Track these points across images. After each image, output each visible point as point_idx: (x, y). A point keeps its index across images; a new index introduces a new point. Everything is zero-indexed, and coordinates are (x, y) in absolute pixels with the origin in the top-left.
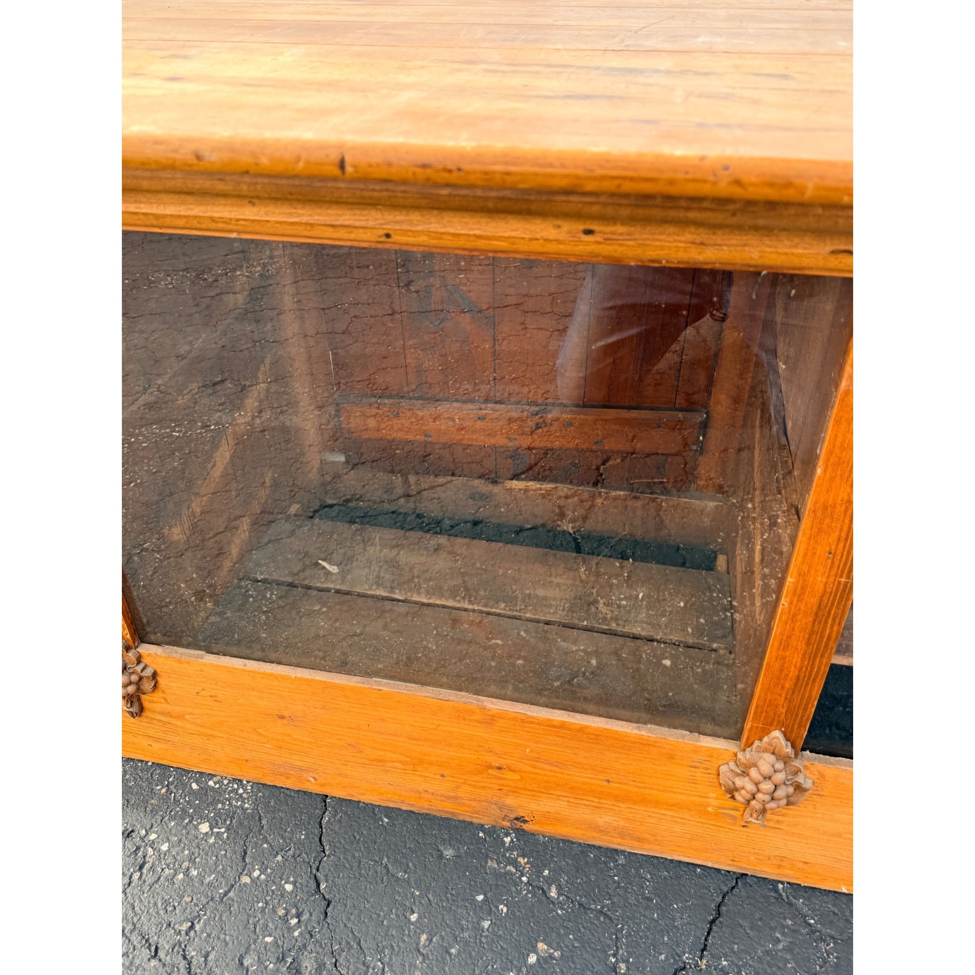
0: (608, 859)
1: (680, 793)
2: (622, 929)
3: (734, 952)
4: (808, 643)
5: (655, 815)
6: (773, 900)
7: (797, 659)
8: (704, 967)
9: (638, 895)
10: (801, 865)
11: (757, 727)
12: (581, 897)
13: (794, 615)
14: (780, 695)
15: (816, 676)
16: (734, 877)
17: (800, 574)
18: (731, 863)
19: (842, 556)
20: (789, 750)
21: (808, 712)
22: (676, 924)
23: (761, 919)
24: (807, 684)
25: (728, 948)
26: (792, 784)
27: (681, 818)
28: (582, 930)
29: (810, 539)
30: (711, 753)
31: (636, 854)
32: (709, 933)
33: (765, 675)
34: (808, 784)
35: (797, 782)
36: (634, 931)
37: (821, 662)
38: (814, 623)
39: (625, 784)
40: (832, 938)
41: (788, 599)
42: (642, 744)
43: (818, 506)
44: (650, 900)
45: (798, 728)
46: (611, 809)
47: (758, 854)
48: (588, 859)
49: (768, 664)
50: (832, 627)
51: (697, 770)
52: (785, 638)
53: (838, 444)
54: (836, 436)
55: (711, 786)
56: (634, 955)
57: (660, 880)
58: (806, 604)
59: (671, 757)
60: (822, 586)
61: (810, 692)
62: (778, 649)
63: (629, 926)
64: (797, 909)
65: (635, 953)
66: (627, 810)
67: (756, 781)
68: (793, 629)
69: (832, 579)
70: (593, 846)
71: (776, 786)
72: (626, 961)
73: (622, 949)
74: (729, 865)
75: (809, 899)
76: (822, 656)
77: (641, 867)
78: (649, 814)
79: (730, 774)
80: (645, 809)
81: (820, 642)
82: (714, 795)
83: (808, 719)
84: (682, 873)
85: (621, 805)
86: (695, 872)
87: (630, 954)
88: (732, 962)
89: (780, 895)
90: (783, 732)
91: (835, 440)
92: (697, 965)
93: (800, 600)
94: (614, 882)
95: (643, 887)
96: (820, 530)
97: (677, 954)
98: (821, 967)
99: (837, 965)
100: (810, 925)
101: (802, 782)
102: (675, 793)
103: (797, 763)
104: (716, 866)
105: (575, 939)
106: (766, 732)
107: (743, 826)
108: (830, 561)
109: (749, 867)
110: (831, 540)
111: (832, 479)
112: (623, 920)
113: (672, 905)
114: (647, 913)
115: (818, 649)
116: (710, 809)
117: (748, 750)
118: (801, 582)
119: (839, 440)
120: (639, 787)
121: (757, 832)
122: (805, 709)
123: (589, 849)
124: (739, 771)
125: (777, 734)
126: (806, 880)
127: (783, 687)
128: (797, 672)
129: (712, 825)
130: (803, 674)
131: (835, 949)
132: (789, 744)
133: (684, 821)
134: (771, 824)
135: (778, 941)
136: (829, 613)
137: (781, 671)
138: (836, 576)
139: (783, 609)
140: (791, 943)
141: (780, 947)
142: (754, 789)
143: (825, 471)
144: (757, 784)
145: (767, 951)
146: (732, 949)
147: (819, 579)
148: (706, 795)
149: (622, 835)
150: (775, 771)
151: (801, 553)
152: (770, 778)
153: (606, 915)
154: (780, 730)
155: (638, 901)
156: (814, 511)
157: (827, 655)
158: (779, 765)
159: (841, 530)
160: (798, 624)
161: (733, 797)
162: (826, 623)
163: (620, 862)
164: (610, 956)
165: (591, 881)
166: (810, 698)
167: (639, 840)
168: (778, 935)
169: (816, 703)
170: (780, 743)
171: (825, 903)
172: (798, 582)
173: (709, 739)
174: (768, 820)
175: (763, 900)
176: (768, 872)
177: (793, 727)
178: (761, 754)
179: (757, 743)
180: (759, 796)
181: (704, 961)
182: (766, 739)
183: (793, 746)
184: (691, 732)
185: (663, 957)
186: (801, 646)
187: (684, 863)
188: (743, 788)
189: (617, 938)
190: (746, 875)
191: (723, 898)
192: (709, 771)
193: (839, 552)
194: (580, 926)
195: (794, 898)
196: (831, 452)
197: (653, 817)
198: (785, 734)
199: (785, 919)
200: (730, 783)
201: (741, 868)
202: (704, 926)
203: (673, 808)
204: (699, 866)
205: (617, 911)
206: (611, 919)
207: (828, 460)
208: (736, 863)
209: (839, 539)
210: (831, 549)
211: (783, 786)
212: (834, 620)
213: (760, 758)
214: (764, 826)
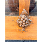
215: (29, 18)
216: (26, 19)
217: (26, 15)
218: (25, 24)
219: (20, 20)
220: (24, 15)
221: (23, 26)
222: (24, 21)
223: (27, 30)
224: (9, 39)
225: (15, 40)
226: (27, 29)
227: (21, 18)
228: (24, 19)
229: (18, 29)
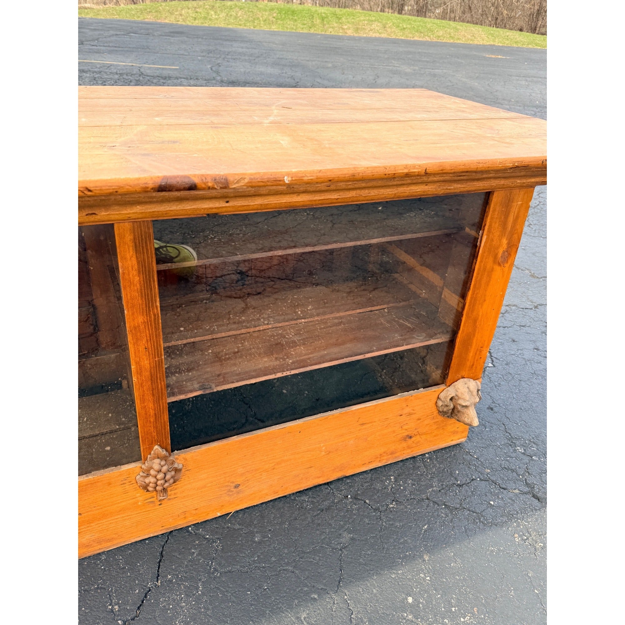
0: (95, 561)
1: (121, 502)
2: (112, 590)
3: (173, 570)
4: (153, 395)
5: (113, 521)
6: (187, 537)
7: (151, 405)
8: (160, 584)
9: (117, 569)
10: (194, 512)
11: (146, 448)
12: (84, 587)
13: (142, 384)
14: (150, 427)
15: (163, 410)
16: (166, 535)
17: (136, 363)
18: (162, 528)
19: (152, 349)
20: (164, 452)
21: (167, 430)
22: (141, 572)
23: (183, 548)
24: (161, 416)
25: (170, 569)
26: (172, 470)
27: (127, 516)
28: (89, 602)
29: (134, 344)
30: (128, 471)
31: (111, 550)
32: (159, 568)
33: (140, 419)
34: (180, 466)
35: (174, 468)
36: (118, 588)
37: (163, 403)
38: (152, 384)
39: (90, 511)
40: (218, 538)
41: (135, 377)
42: (91, 484)
43: (132, 328)
44: (124, 568)
45: (165, 440)
46: (87, 530)
47: (172, 517)
48: (84, 566)
49: (139, 413)
50: (161, 383)
51: (125, 485)
52: (141, 397)
53: (129, 298)
54: (127, 294)
55: (135, 490)
56: (121, 599)
57: (127, 556)
58: (145, 376)
59: (109, 484)
60: (148, 365)
61: (164, 419)
62: (141, 404)
63: (115, 587)
64: (199, 535)
65: (122, 597)
66: (97, 526)
67: (154, 475)
68: (144, 391)
69: (151, 360)
70: (85, 558)
71: (165, 474)
72: (118, 604)
73: (114, 599)
74: (161, 530)
75: (204, 527)
76: (162, 399)
77: (115, 555)
78: (109, 522)
79: (142, 479)
80: (106, 520)
81: (158, 392)
82: (139, 494)
83: (168, 433)
84: (138, 547)
85: (92, 524)
86: (145, 543)
87: (119, 600)
88: (173, 574)
89: (191, 533)
90: (159, 445)
91: (127, 296)
92: (156, 585)
93: (141, 376)
94: (102, 569)
95: (119, 564)
96: (137, 339)
97: (144, 586)
98: (215, 554)
99: (222, 549)
100: (207, 538)
101: (177, 466)
102: (118, 503)
103: (171, 458)
104: (156, 534)
105: (86, 609)
106: (151, 449)
107: (160, 505)
108: (147, 352)
109: (171, 526)
110: (144, 342)
111: (133, 314)
112: (111, 586)
113: (136, 564)
114: (124, 575)
115: (159, 396)
116: (140, 503)
117: (146, 462)
118: (138, 367)
119: (129, 295)
120: (98, 509)
121: (167, 505)
122: (165, 429)
123: (83, 561)
124: (145, 475)
125: (156, 447)
126: (200, 518)
127: (150, 422)
128: (154, 412)
129: (144, 512)
130: (157, 412)
131: (220, 543)
132: (164, 450)
133: (129, 517)
134: (172, 497)
135: (194, 553)
136: (157, 377)
137: (146, 414)
138: (153, 358)
139: (135, 383)
140: (200, 551)
141: (195, 555)
142: (155, 480)
143: (128, 311)
144: (155, 477)
145: (189, 561)
146: (172, 569)
147: (146, 362)
148: (135, 497)
149: (99, 543)
150: (162, 467)
151: (133, 353)
152: (160, 471)
153: (101, 588)
154: (157, 445)
155: (118, 572)
156: (131, 331)
157: (164, 398)
158: (163, 463)
159: (146, 336)
160: (145, 388)
161: (148, 491)
162: (157, 382)
163: (103, 558)
164: (108, 606)
165: (88, 576)
166: (164, 422)
167: (109, 540)
168: (193, 551)
169: (168, 424)
170: (159, 451)
171: (212, 525)
172: (137, 367)
173: (126, 465)
174: (170, 495)
175: (182, 539)
176: (182, 524)
177: (163, 441)
178: (153, 461)
179: (149, 456)
180: (159, 483)
181: (159, 582)
182: (152, 452)
183: (167, 450)
184: (116, 466)
185: (137, 591)
186: (151, 398)
187: (138, 541)
188: (150, 483)
189: (110, 596)
190: (172, 531)
191: (163, 548)
192: (131, 483)
193: (150, 346)
194: (87, 601)
195: (197, 530)
196: (128, 302)
197: (112, 523)
198: (160, 446)
199: (195, 542)
200: (143, 483)
201: (168, 529)
202: (156, 566)
203: (121, 512)
204: (146, 539)
205: (107, 583)
206: (104, 589)
207: (127, 306)
208: (164, 528)
209: (147, 341)
210: (145, 347)
211: (169, 473)
212: (160, 380)
213: (153, 463)
214: (169, 499)
215: (173, 463)
216: (165, 469)
217: (165, 458)
218: (166, 481)
219: (148, 475)
220: (157, 461)
221: (158, 488)
222: (160, 476)
223: (175, 494)
224: (109, 544)
225: (133, 541)
226: (173, 492)
227: (152, 468)
228: (159, 471)
229: (141, 499)
